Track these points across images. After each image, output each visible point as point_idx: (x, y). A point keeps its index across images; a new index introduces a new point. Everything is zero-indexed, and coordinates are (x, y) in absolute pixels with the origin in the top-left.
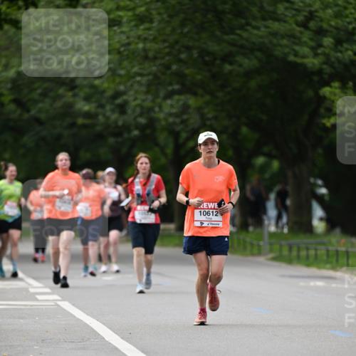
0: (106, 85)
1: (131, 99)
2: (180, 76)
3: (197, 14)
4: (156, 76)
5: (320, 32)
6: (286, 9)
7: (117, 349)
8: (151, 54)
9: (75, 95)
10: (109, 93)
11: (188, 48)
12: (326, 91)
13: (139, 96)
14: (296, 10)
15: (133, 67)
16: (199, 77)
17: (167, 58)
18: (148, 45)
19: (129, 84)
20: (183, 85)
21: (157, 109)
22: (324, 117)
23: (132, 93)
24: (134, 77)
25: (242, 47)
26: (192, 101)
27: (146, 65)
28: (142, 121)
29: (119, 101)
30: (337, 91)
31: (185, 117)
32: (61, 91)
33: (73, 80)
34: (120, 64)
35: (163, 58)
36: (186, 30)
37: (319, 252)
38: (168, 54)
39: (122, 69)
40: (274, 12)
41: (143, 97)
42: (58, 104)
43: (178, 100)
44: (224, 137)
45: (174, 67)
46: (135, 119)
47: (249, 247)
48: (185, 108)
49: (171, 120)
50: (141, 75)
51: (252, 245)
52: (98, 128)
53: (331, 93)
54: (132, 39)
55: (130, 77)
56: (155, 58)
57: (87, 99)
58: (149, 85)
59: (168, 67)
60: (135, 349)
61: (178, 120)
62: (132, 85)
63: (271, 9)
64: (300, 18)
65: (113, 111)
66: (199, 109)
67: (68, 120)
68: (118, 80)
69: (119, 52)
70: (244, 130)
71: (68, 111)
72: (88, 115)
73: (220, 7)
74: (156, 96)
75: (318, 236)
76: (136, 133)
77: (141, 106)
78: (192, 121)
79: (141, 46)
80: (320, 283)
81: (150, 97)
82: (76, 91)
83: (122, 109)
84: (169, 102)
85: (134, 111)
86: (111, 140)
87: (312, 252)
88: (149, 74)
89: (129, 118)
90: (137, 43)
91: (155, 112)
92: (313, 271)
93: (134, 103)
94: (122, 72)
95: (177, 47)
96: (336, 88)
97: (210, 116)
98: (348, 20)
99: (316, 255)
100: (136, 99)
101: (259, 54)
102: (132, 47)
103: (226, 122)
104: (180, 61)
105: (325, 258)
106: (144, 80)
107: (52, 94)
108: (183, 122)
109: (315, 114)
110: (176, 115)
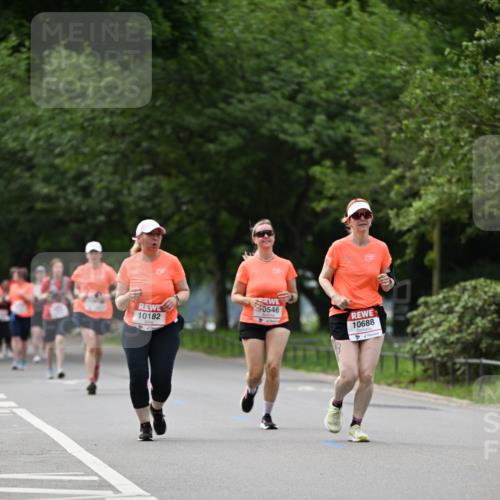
0: (67, 164)
1: (96, 180)
2: (151, 155)
3: (171, 86)
4: (124, 155)
5: (310, 106)
6: (272, 79)
7: (80, 462)
8: (118, 130)
9: (32, 176)
10: (71, 174)
11: (161, 124)
12: (316, 170)
13: (105, 177)
14: (283, 80)
15: (99, 144)
16: (172, 156)
17: (137, 134)
18: (116, 119)
19: (94, 164)
20: (155, 165)
21: (125, 192)
22: (313, 201)
23: (96, 173)
24: (99, 156)
25: (222, 121)
26: (165, 183)
27: (114, 142)
28: (109, 205)
29: (82, 183)
30: (329, 171)
31: (157, 201)
32: (17, 171)
33: (30, 159)
34: (84, 141)
35: (132, 134)
36: (158, 103)
37: (308, 353)
38: (139, 130)
39: (87, 146)
40: (259, 83)
41: (110, 178)
42: (14, 186)
43: (149, 182)
44: (202, 224)
45: (145, 145)
46: (101, 202)
47: (229, 347)
48: (157, 191)
49: (141, 204)
50: (107, 153)
51: (232, 345)
52: (61, 214)
53: (322, 173)
54: (96, 113)
55: (95, 155)
56: (123, 135)
57: (47, 180)
58: (116, 165)
59: (137, 144)
60: (101, 462)
61: (149, 205)
62: (97, 165)
63: (255, 79)
64: (287, 90)
65: (75, 194)
66: (173, 192)
67: (25, 205)
68: (81, 159)
69: (83, 128)
70: (224, 216)
71: (25, 194)
72: (47, 198)
73: (196, 77)
74: (124, 177)
75: (306, 334)
76: (102, 218)
77: (107, 188)
78: (165, 205)
79: (107, 120)
80: (309, 388)
81: (117, 178)
82: (35, 171)
83: (86, 191)
84: (139, 184)
85: (99, 193)
86: (74, 226)
87: (300, 353)
88: (116, 153)
89: (92, 202)
90: (103, 118)
91: (122, 195)
92: (301, 374)
93: (98, 186)
94: (86, 150)
95: (148, 122)
96: (328, 168)
97: (185, 199)
98: (340, 92)
99: (305, 357)
100: (102, 180)
101: (243, 131)
102: (98, 121)
103: (204, 207)
104: (151, 138)
105: (315, 359)
106: (112, 159)
107: (6, 175)
108: (154, 206)
109: (303, 197)
110: (147, 199)
